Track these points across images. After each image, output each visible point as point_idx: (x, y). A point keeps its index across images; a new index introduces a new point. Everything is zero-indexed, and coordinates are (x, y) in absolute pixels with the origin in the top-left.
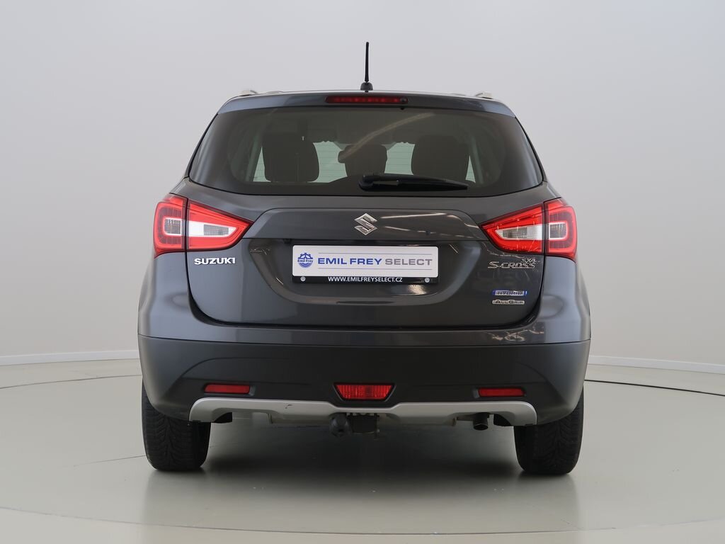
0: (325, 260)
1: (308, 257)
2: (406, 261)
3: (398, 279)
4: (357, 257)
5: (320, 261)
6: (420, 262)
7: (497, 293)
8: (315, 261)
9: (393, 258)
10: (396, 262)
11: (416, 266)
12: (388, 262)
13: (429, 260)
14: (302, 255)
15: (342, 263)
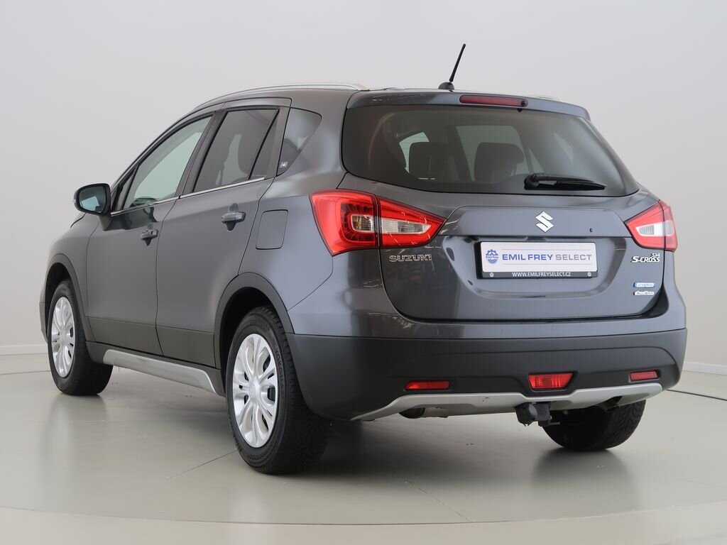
0: (508, 256)
1: (494, 253)
2: (572, 257)
3: (568, 274)
4: (533, 253)
5: (504, 257)
6: (583, 257)
7: (638, 285)
8: (500, 257)
9: (562, 253)
10: (564, 257)
11: (580, 261)
12: (558, 257)
13: (589, 256)
14: (489, 252)
15: (522, 259)
